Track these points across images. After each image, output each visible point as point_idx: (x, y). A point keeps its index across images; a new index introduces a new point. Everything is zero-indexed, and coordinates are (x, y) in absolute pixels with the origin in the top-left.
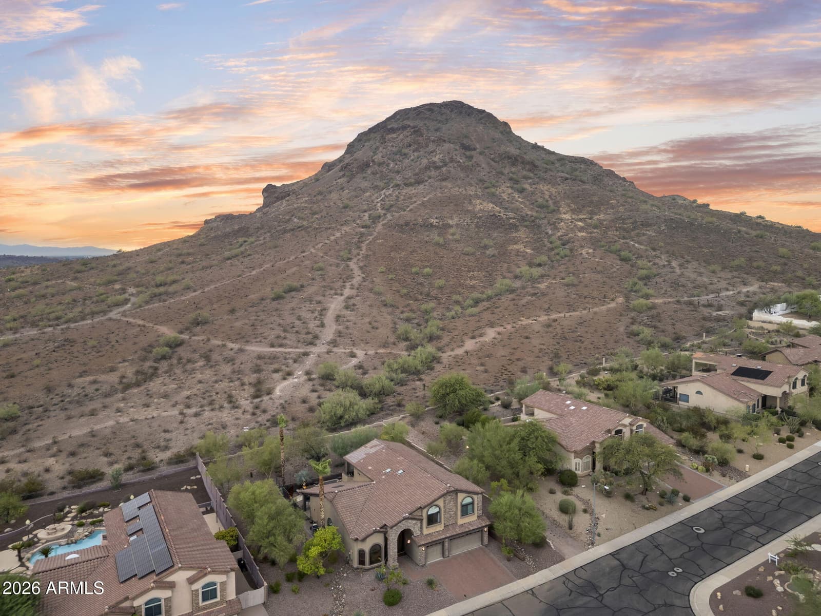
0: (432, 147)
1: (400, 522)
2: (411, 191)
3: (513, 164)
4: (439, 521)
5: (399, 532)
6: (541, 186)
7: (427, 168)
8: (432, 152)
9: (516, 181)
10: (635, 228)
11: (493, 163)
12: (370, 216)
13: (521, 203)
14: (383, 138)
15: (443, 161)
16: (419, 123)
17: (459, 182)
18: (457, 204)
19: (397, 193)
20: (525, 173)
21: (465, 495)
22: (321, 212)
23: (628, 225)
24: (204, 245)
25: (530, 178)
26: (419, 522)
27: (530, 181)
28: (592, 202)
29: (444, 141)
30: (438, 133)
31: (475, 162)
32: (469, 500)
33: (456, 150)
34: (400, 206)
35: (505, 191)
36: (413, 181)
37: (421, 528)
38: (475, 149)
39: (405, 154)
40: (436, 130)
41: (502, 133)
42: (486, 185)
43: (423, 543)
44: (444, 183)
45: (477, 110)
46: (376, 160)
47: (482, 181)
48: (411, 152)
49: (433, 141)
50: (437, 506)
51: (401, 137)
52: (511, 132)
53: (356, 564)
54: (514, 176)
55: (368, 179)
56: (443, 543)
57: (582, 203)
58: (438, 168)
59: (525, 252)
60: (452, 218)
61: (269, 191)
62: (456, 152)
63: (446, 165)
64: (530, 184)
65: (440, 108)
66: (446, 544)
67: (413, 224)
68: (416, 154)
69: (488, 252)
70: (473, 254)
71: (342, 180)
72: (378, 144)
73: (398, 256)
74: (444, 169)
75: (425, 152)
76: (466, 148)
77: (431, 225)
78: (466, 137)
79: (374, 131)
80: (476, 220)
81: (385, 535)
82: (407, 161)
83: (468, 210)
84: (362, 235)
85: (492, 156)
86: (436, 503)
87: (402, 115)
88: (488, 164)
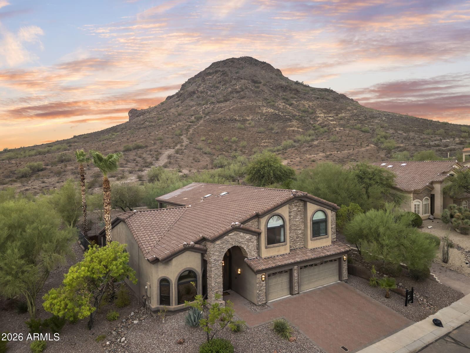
0: (234, 82)
1: (226, 233)
2: (223, 105)
3: (284, 91)
4: (282, 239)
5: (226, 250)
6: (303, 102)
7: (231, 92)
8: (234, 85)
9: (286, 99)
10: (366, 119)
11: (272, 90)
12: (195, 118)
13: (292, 110)
14: (203, 79)
15: (241, 88)
16: (226, 69)
17: (252, 99)
18: (251, 110)
19: (213, 107)
20: (292, 95)
21: (316, 207)
22: (164, 118)
23: (362, 117)
24: (86, 138)
25: (295, 98)
26: (255, 237)
27: (295, 100)
28: (336, 109)
29: (242, 79)
30: (237, 75)
31: (261, 89)
32: (320, 216)
33: (249, 83)
34: (214, 112)
35: (281, 104)
36: (222, 99)
37: (258, 248)
38: (260, 83)
39: (217, 87)
40: (236, 73)
41: (276, 75)
42: (268, 101)
43: (263, 267)
44: (242, 100)
45: (261, 62)
46: (199, 90)
47: (266, 99)
48: (221, 86)
49: (235, 79)
50: (280, 216)
51: (215, 78)
52: (282, 75)
53: (154, 304)
54: (286, 97)
55: (194, 100)
56: (291, 272)
57: (328, 109)
58: (238, 92)
59: (298, 130)
60: (248, 116)
61: (133, 113)
62: (249, 85)
63: (243, 91)
64: (296, 101)
65: (238, 60)
66: (295, 274)
67: (223, 120)
68: (224, 86)
69: (273, 131)
70: (264, 132)
71: (178, 102)
72: (200, 82)
73: (214, 134)
74: (242, 93)
75: (230, 85)
76: (255, 82)
77: (235, 119)
78: (255, 76)
79: (198, 76)
80: (264, 117)
81: (203, 255)
82: (219, 91)
83: (258, 112)
84: (190, 126)
85: (271, 87)
86: (279, 211)
87: (215, 65)
88: (269, 90)
